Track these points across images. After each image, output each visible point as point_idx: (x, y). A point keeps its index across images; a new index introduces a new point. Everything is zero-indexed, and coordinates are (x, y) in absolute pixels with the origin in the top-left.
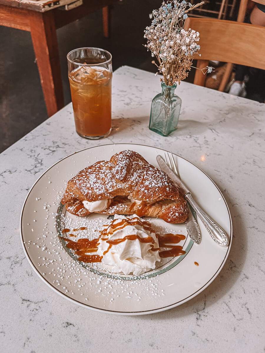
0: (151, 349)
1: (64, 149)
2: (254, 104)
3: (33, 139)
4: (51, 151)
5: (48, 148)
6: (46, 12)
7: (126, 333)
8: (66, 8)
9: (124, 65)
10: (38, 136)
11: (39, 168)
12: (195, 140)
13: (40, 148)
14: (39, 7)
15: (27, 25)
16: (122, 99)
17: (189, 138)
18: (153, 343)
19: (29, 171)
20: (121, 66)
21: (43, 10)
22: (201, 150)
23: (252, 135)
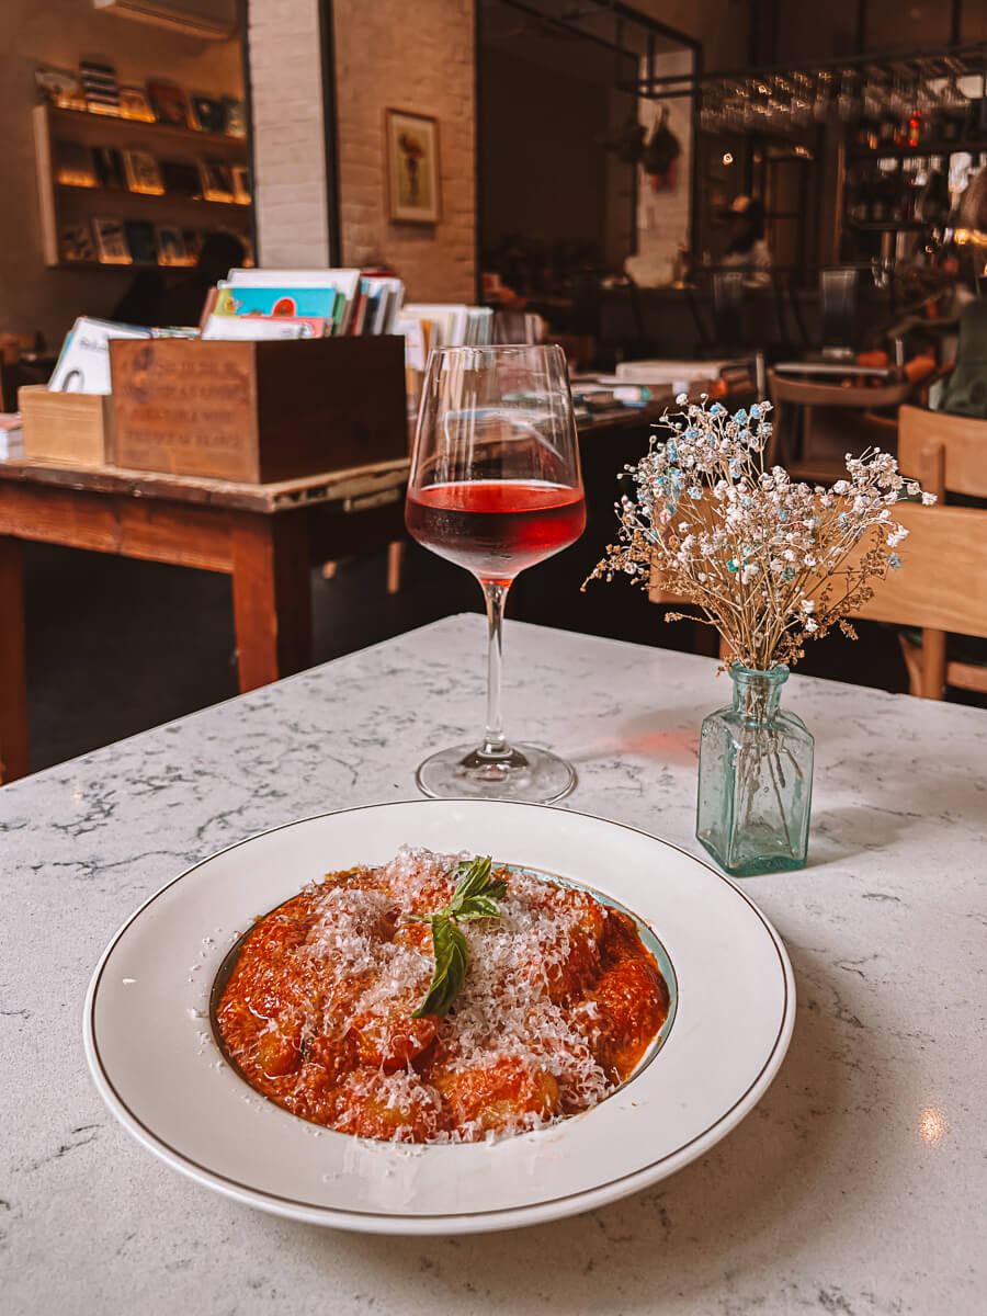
0: (250, 1295)
1: (194, 785)
2: (869, 695)
3: (111, 760)
4: (150, 788)
5: (144, 779)
6: (282, 514)
7: (179, 1243)
8: (347, 505)
9: (464, 611)
10: (128, 755)
11: (94, 823)
12: (628, 773)
13: (123, 780)
14: (263, 501)
15: (224, 554)
16: (429, 680)
17: (611, 768)
18: (263, 1278)
19: (64, 828)
20: (456, 613)
21: (272, 507)
22: (641, 796)
23: (836, 766)
